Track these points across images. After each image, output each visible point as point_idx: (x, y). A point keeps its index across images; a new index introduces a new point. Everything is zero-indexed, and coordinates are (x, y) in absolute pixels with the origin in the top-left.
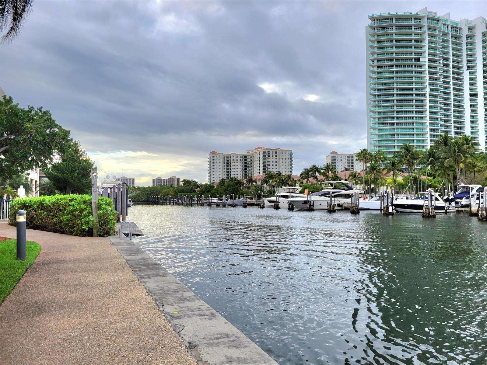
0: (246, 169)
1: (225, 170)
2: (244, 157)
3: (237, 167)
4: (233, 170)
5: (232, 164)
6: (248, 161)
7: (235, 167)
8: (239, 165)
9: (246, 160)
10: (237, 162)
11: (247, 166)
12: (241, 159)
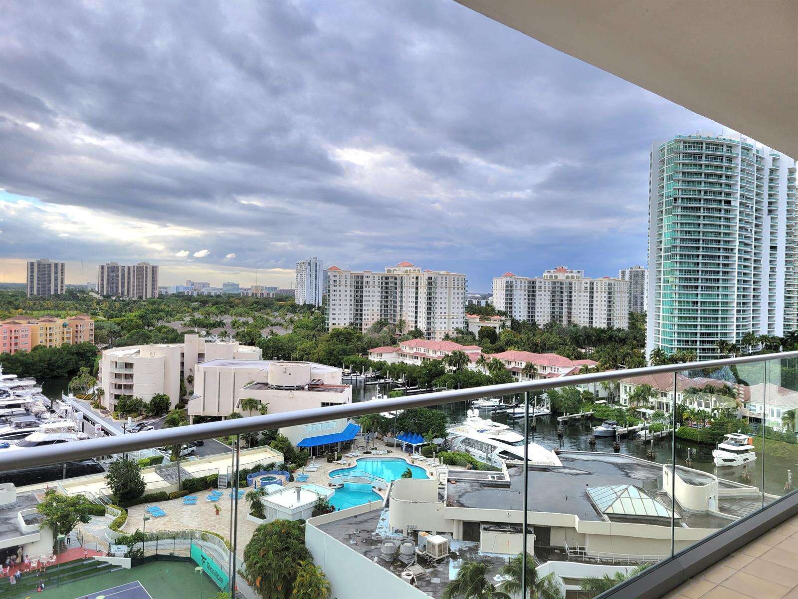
0: (387, 297)
1: (352, 298)
2: (384, 278)
3: (373, 294)
4: (367, 298)
5: (364, 289)
6: (390, 285)
7: (371, 294)
8: (376, 292)
9: (387, 283)
10: (374, 287)
11: (389, 293)
12: (380, 281)
